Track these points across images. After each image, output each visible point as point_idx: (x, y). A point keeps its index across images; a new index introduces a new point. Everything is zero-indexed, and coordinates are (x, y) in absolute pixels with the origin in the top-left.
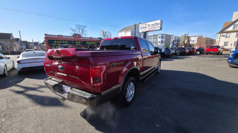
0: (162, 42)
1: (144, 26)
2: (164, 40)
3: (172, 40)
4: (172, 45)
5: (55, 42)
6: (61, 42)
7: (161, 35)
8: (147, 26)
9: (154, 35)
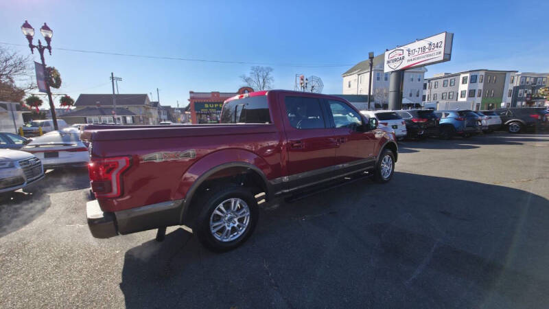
0: (472, 93)
1: (396, 54)
2: (480, 86)
3: (509, 87)
4: (509, 100)
5: (207, 106)
6: (216, 105)
7: (468, 75)
8: (406, 53)
9: (448, 75)
